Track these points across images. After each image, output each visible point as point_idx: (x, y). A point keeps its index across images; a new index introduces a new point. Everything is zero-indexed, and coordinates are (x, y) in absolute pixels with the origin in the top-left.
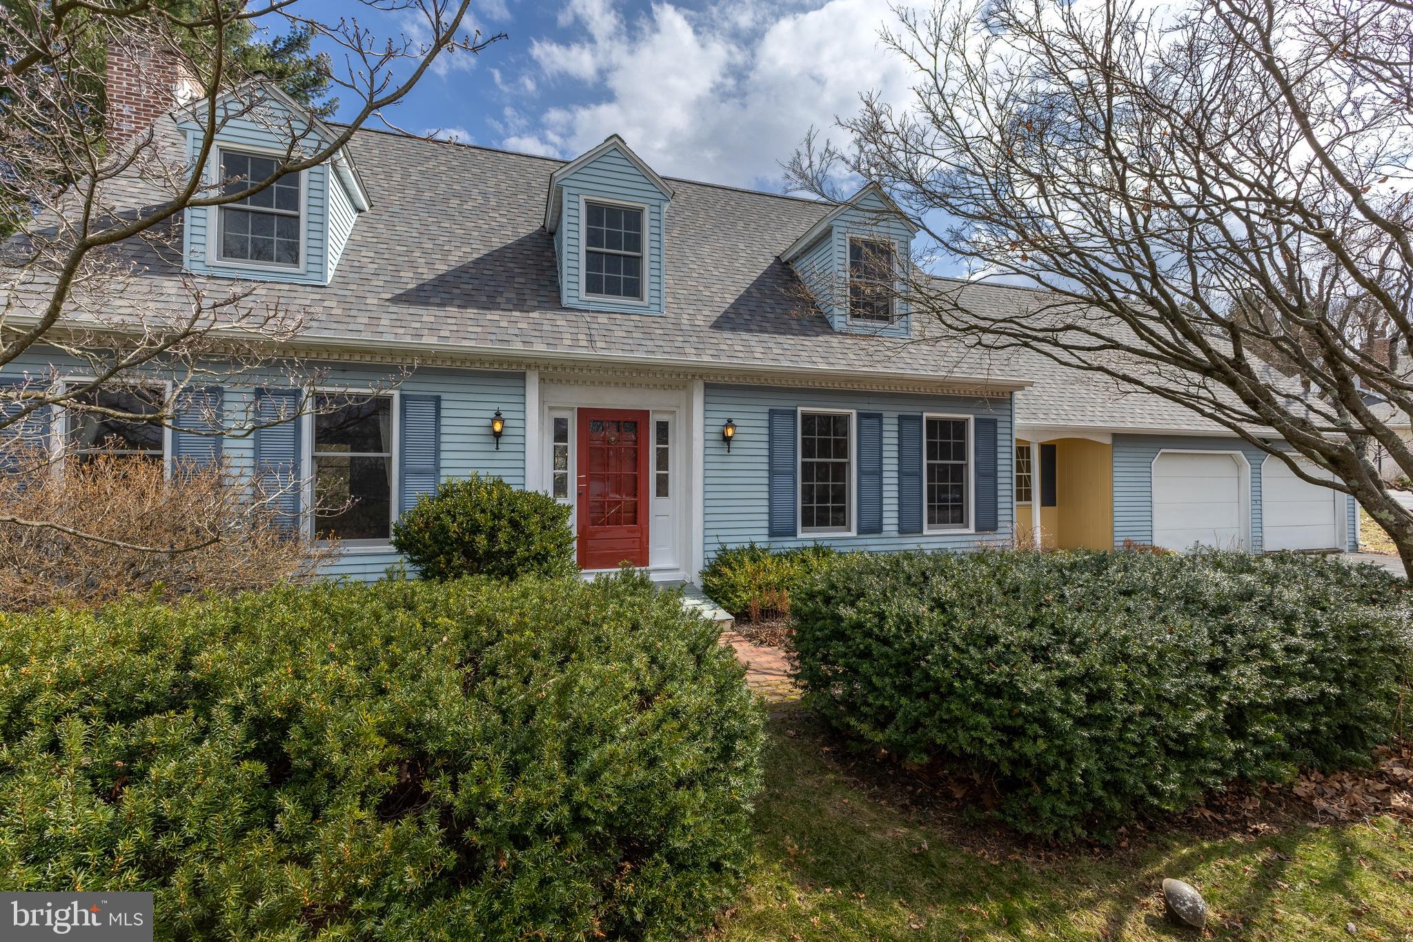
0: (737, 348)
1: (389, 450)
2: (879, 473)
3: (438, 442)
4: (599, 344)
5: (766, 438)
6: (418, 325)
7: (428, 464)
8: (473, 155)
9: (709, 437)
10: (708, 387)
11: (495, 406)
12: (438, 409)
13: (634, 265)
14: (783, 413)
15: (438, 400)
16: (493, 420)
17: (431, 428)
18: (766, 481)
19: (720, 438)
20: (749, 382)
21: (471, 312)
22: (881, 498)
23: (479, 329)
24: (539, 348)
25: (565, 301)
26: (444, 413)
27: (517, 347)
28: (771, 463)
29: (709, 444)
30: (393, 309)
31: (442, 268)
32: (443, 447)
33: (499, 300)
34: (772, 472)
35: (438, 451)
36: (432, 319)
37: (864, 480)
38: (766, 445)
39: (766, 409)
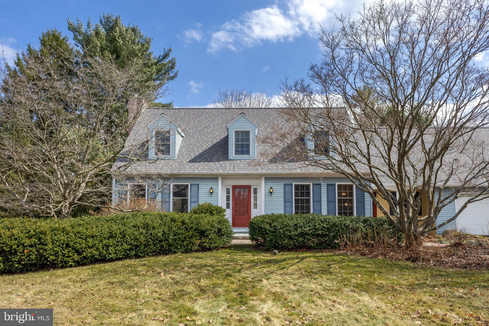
0: (274, 167)
1: (188, 197)
2: (320, 201)
3: (198, 195)
4: (236, 169)
5: (283, 192)
6: (194, 168)
7: (196, 200)
8: (213, 112)
9: (266, 192)
10: (266, 178)
11: (211, 186)
12: (198, 187)
13: (248, 146)
14: (288, 185)
15: (198, 185)
16: (210, 189)
17: (197, 191)
18: (283, 204)
19: (269, 192)
20: (277, 176)
21: (206, 163)
22: (321, 209)
23: (207, 168)
24: (221, 171)
25: (229, 158)
26: (199, 188)
27: (215, 172)
28: (285, 199)
29: (266, 194)
30: (189, 164)
31: (201, 151)
32: (199, 196)
33: (213, 159)
34: (285, 202)
35: (198, 197)
36: (197, 166)
37: (315, 204)
38: (283, 194)
39: (283, 184)
